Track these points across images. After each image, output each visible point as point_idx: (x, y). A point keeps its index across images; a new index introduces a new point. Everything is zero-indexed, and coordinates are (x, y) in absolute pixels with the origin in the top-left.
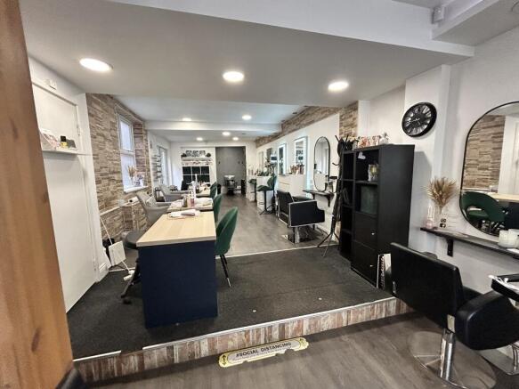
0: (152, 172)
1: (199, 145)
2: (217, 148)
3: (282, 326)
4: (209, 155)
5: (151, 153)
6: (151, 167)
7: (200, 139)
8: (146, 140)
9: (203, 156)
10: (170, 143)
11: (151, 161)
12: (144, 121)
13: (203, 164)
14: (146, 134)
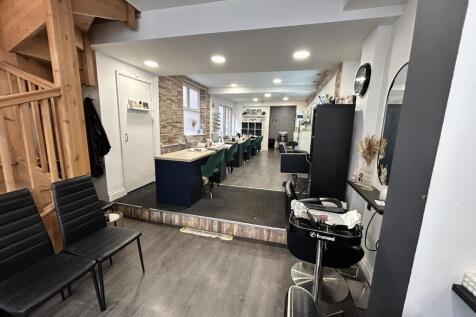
0: (211, 125)
1: (255, 105)
2: (272, 108)
3: (220, 224)
4: (264, 113)
5: (212, 111)
6: (211, 121)
7: (256, 100)
8: (209, 102)
9: (260, 114)
10: (235, 103)
11: (211, 117)
12: (207, 88)
13: (258, 121)
14: (209, 97)
